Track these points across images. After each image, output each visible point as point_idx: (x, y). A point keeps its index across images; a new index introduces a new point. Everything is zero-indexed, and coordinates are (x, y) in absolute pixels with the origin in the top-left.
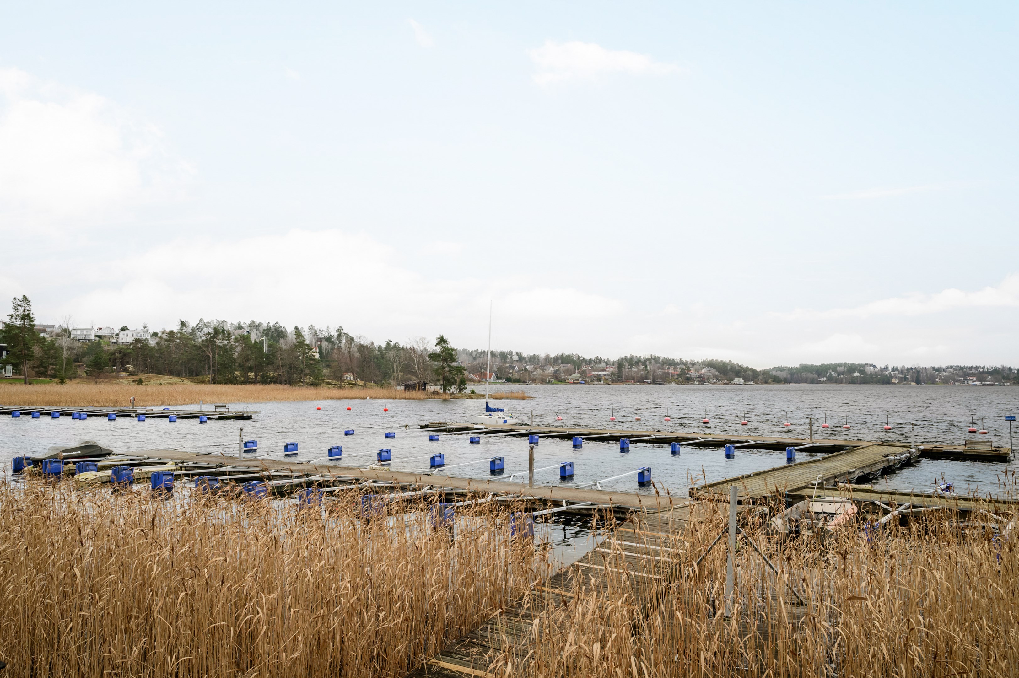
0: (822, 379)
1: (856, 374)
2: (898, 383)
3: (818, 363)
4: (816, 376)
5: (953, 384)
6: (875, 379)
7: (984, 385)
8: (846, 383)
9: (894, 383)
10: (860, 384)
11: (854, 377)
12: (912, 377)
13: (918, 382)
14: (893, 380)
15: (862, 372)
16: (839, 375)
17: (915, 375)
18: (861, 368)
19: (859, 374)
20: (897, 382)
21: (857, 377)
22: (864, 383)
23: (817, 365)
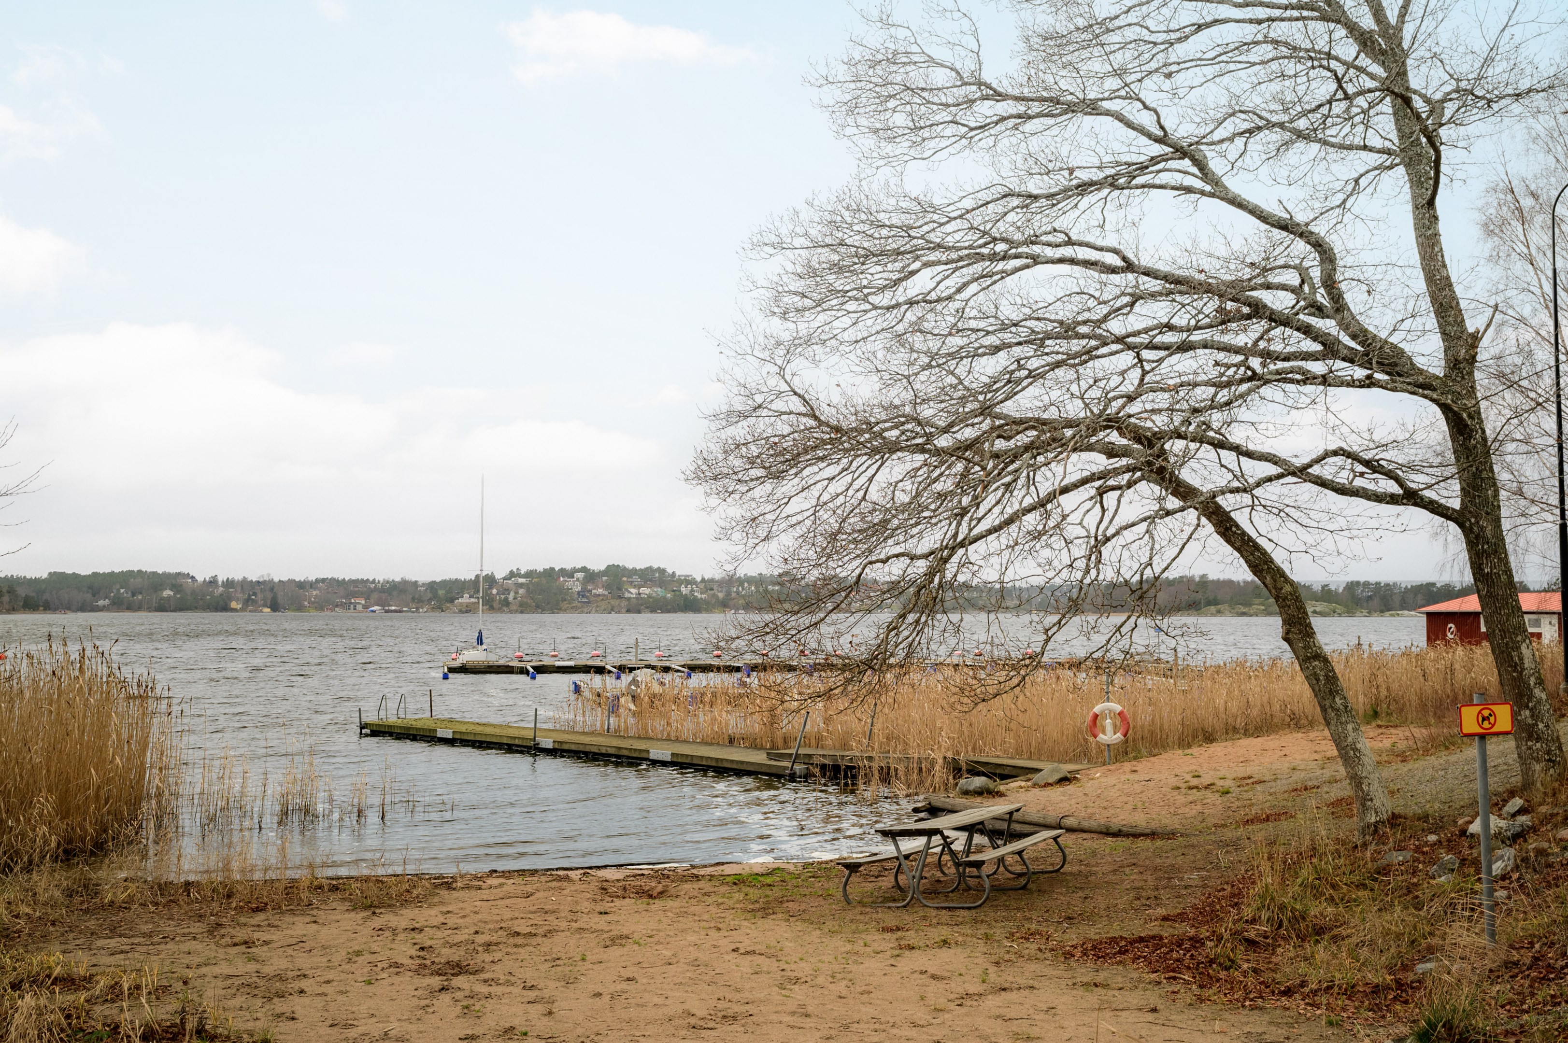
0: (101, 603)
1: (168, 593)
2: (242, 610)
3: (85, 571)
4: (89, 596)
5: (332, 610)
6: (201, 603)
7: (387, 611)
8: (149, 609)
9: (235, 610)
10: (174, 611)
11: (162, 599)
12: (264, 599)
13: (275, 607)
14: (234, 605)
15: (175, 587)
16: (133, 595)
17: (269, 595)
18: (175, 581)
19: (172, 593)
20: (239, 606)
21: (169, 598)
22: (181, 609)
23: (83, 573)
